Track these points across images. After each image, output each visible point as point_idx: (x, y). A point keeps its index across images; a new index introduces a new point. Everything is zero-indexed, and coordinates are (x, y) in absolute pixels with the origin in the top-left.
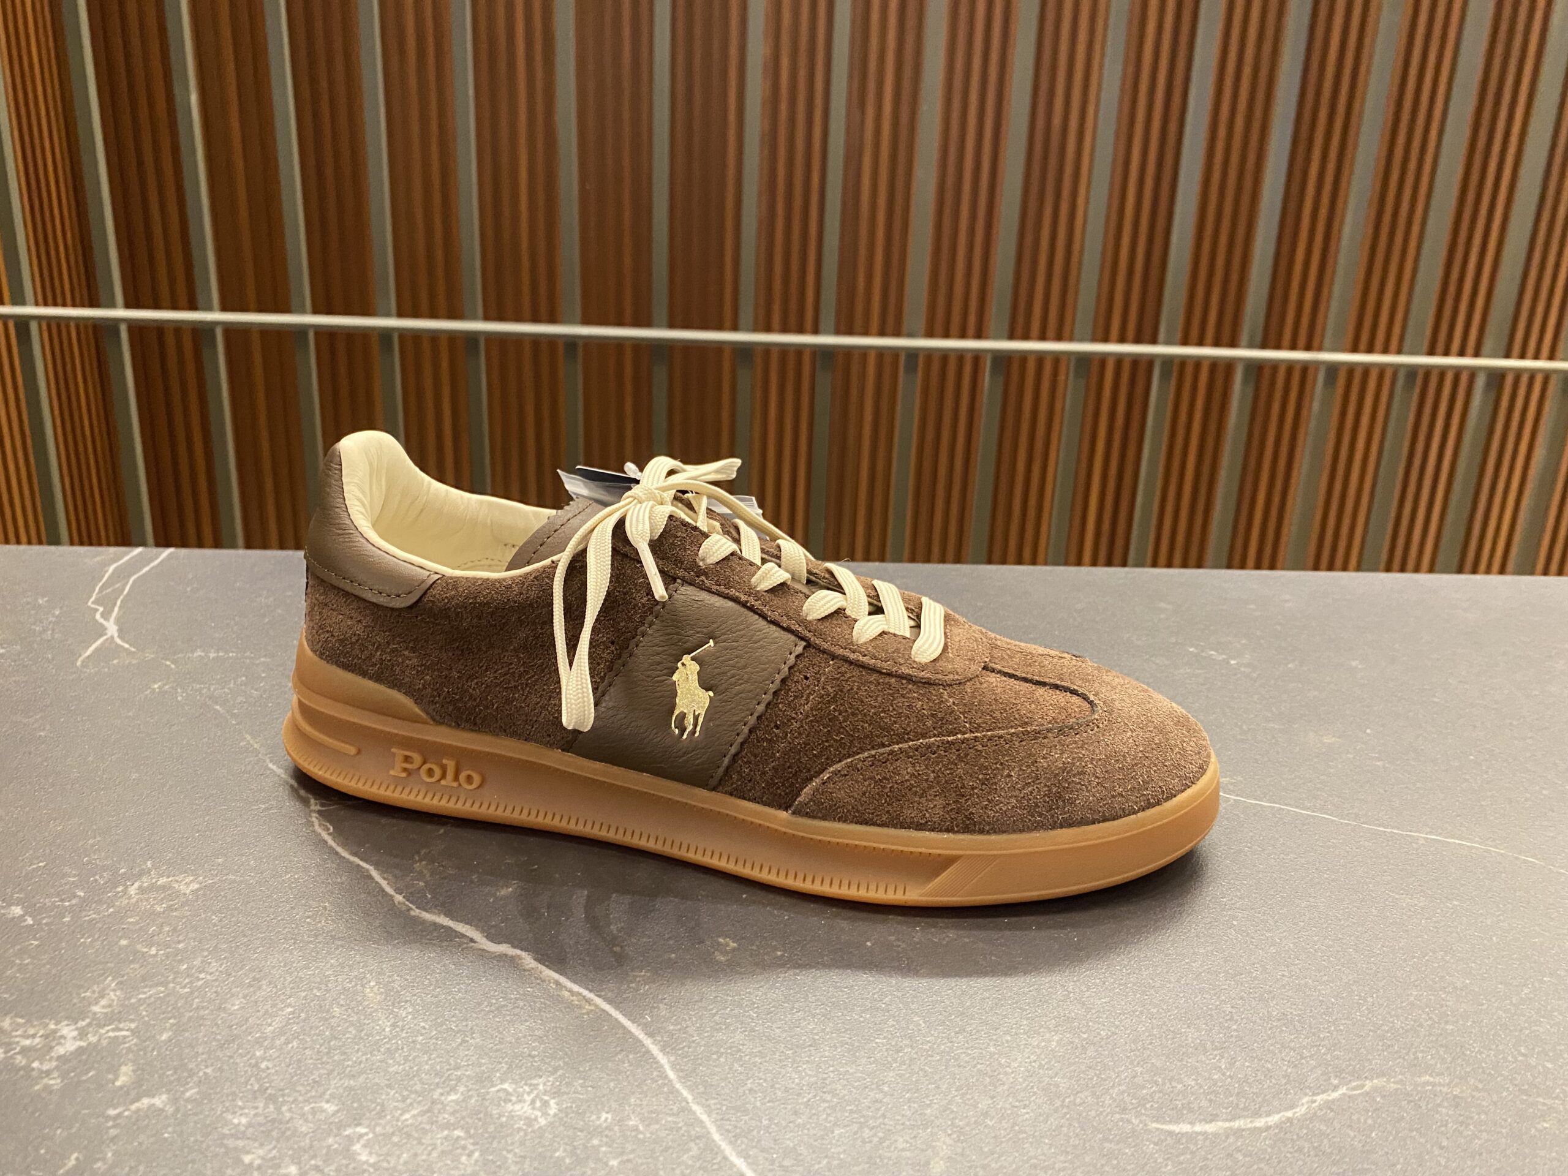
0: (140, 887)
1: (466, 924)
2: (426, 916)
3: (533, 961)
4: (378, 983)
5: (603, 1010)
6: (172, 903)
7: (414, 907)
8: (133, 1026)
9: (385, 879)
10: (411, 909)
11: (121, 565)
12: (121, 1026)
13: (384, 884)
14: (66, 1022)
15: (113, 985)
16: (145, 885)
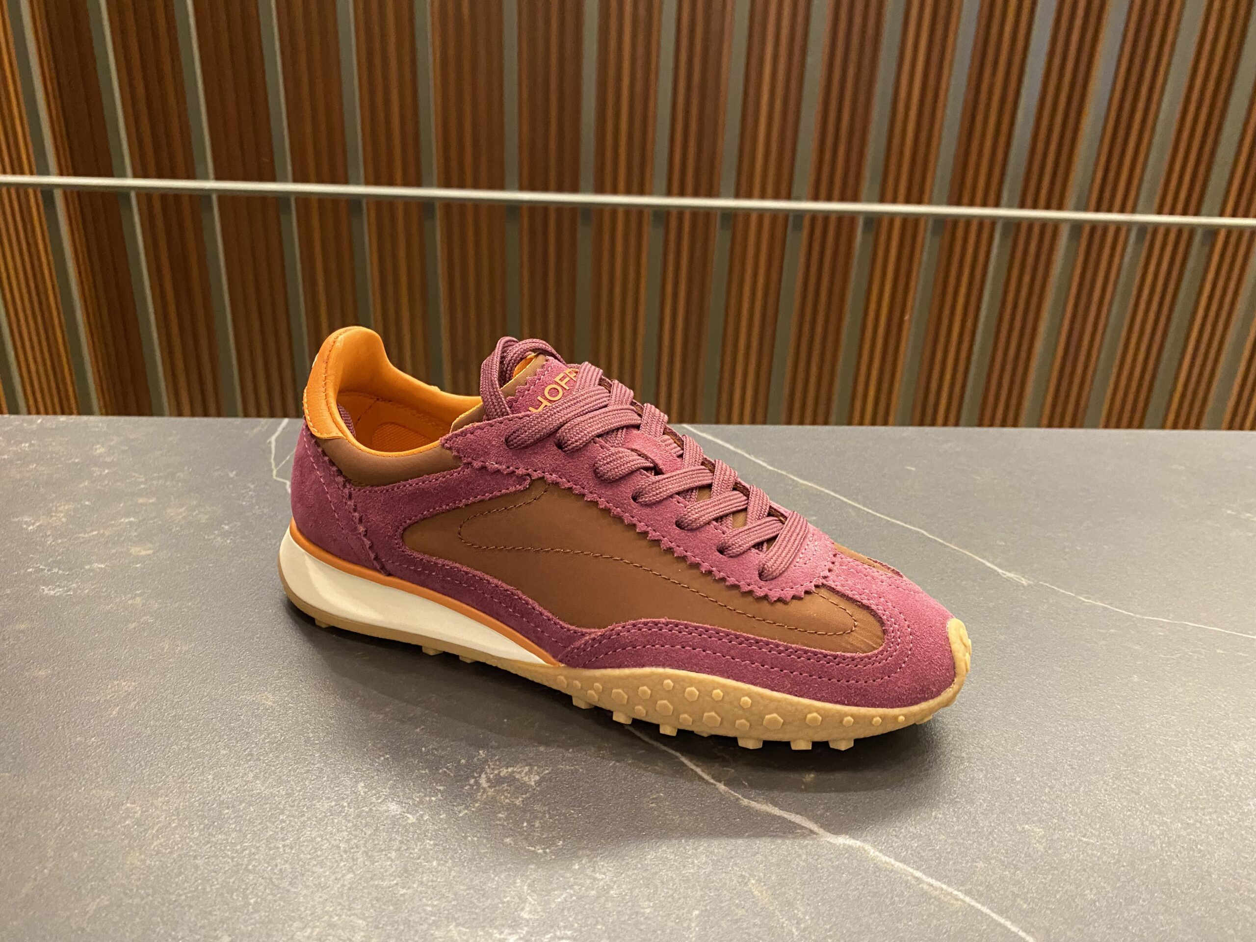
0: (488, 780)
1: (797, 813)
2: (753, 804)
3: (877, 853)
4: (759, 881)
5: (969, 905)
6: (524, 796)
7: (740, 796)
8: (569, 933)
9: (697, 766)
10: (738, 799)
11: (279, 436)
12: (558, 933)
13: (699, 770)
14: (506, 931)
15: (526, 888)
16: (491, 776)
